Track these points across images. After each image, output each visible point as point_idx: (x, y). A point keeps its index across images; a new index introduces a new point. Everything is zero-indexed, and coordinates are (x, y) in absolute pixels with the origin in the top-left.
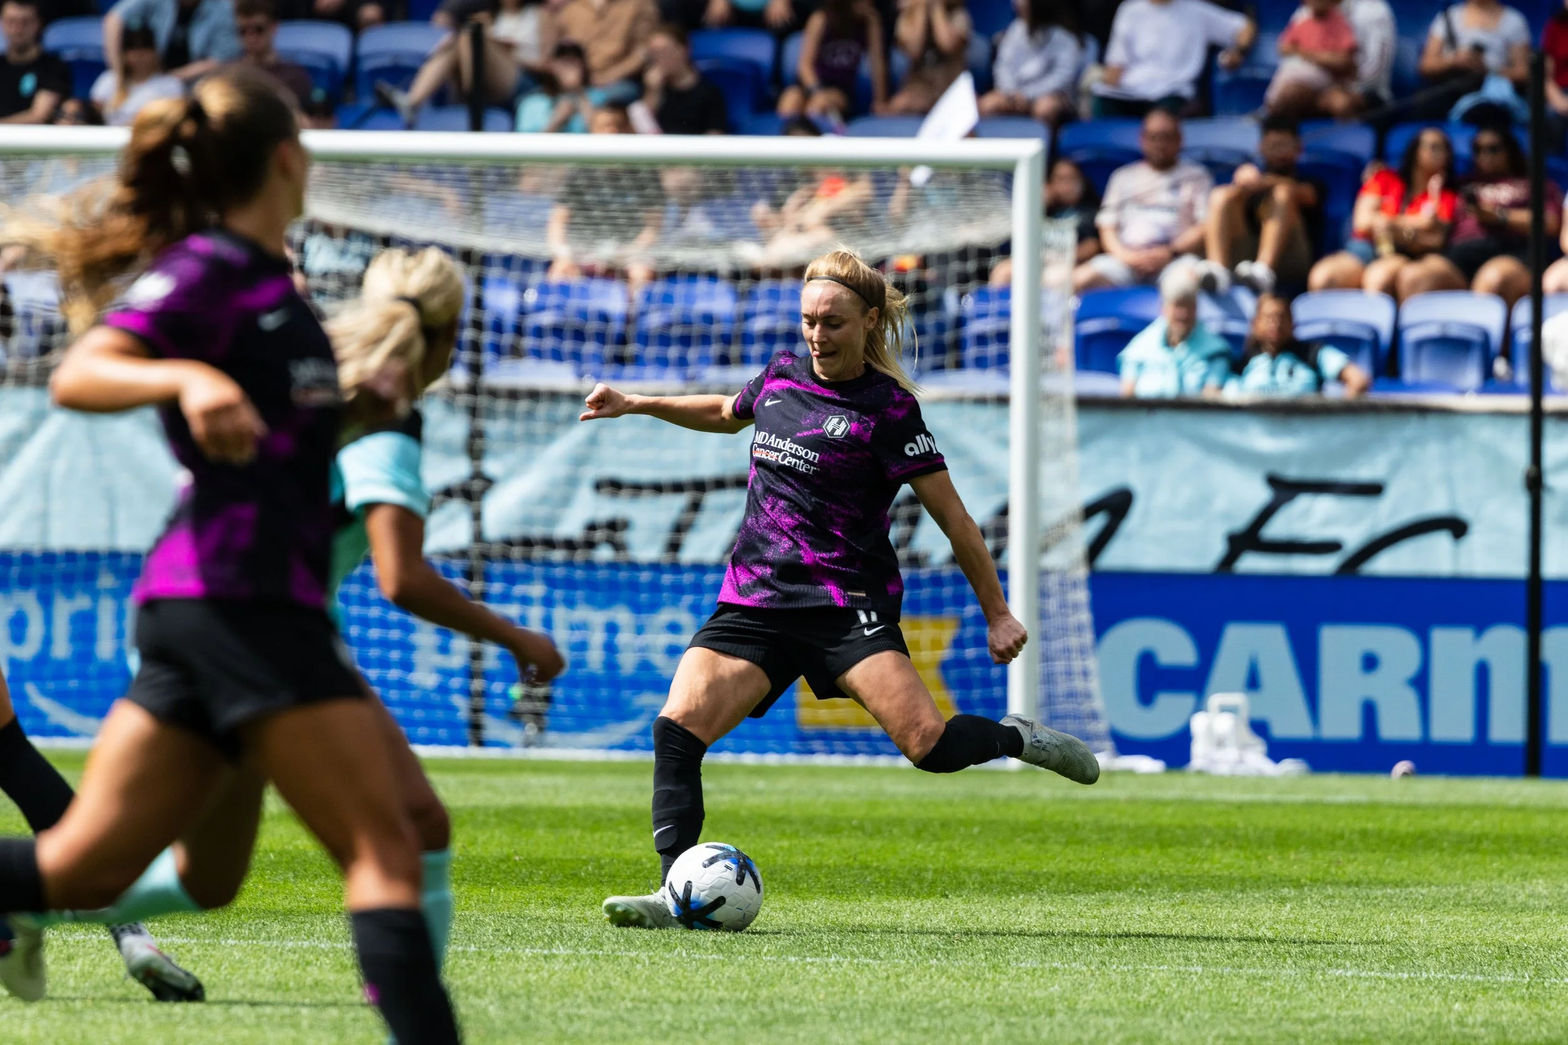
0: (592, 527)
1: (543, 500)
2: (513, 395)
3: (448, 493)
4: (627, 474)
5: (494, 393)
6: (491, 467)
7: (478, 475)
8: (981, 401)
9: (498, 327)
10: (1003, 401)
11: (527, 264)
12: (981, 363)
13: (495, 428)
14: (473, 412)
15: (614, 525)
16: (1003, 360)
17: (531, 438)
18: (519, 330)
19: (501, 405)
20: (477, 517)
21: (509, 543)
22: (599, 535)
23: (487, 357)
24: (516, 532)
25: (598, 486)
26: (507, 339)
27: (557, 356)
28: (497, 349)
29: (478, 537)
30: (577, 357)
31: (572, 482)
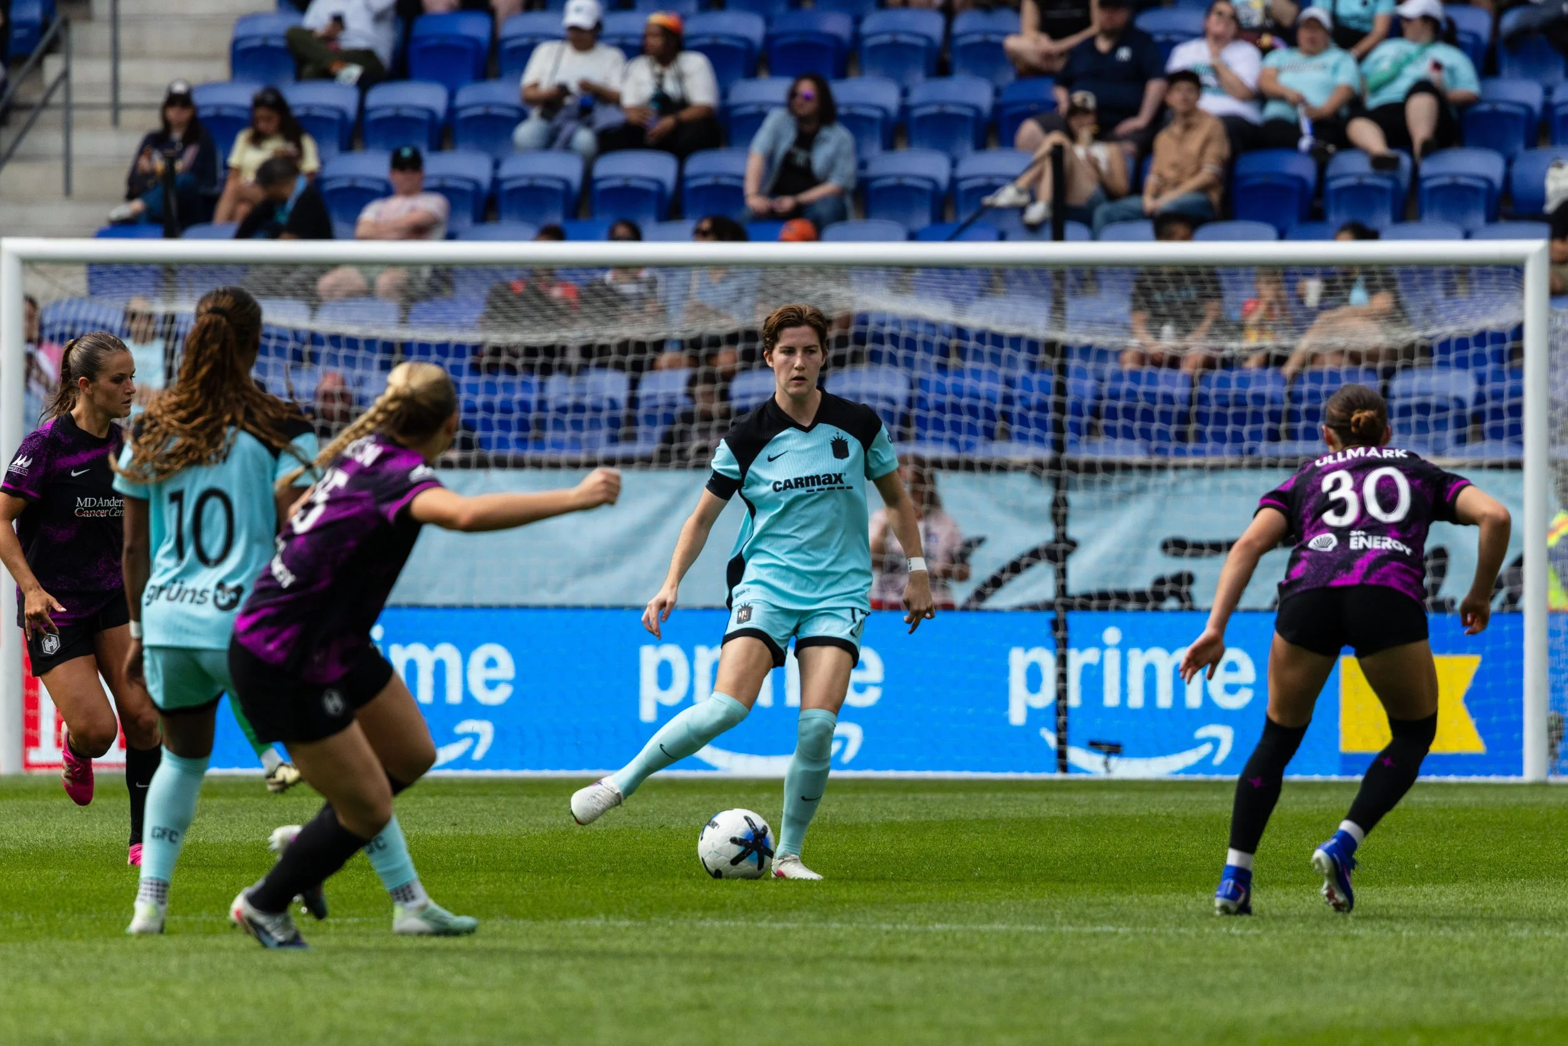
0: (1160, 581)
1: (1119, 558)
2: (1090, 468)
3: (1035, 554)
4: (1192, 535)
5: (1073, 467)
6: (1074, 531)
7: (1062, 537)
8: (1497, 467)
9: (1077, 410)
10: (1517, 466)
11: (1102, 354)
12: (1497, 434)
13: (1075, 498)
14: (1057, 484)
15: (1178, 579)
16: (1517, 430)
17: (1107, 504)
18: (1095, 412)
19: (1080, 477)
20: (1062, 573)
21: (1088, 597)
22: (1167, 588)
23: (1069, 436)
24: (1094, 587)
25: (1165, 546)
26: (1086, 419)
27: (1128, 434)
28: (1077, 428)
29: (1062, 590)
30: (1146, 434)
31: (1143, 542)
